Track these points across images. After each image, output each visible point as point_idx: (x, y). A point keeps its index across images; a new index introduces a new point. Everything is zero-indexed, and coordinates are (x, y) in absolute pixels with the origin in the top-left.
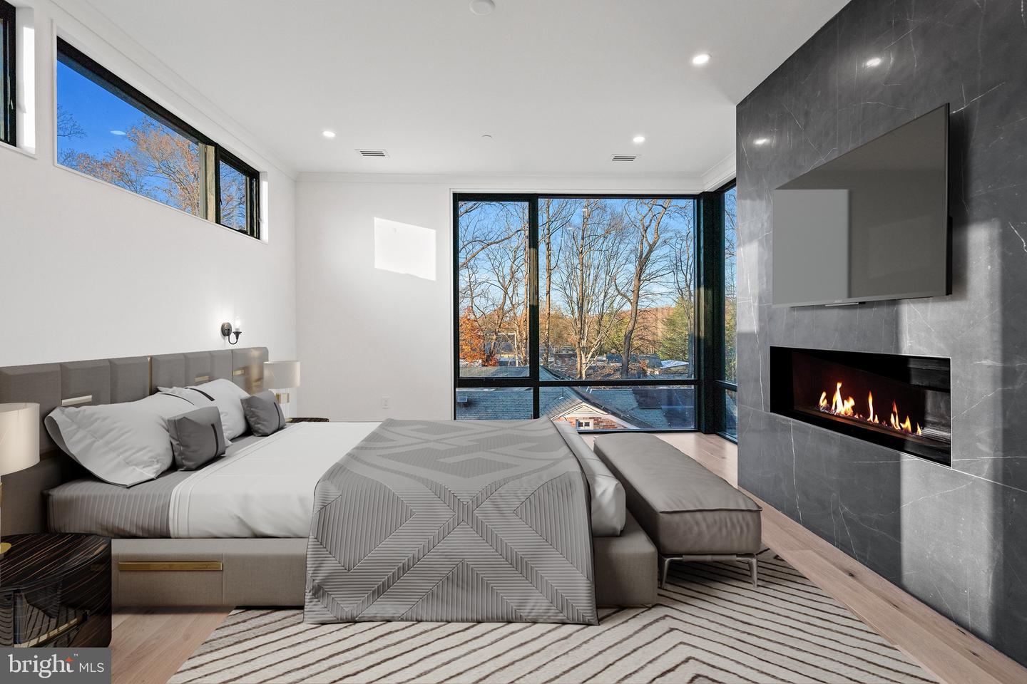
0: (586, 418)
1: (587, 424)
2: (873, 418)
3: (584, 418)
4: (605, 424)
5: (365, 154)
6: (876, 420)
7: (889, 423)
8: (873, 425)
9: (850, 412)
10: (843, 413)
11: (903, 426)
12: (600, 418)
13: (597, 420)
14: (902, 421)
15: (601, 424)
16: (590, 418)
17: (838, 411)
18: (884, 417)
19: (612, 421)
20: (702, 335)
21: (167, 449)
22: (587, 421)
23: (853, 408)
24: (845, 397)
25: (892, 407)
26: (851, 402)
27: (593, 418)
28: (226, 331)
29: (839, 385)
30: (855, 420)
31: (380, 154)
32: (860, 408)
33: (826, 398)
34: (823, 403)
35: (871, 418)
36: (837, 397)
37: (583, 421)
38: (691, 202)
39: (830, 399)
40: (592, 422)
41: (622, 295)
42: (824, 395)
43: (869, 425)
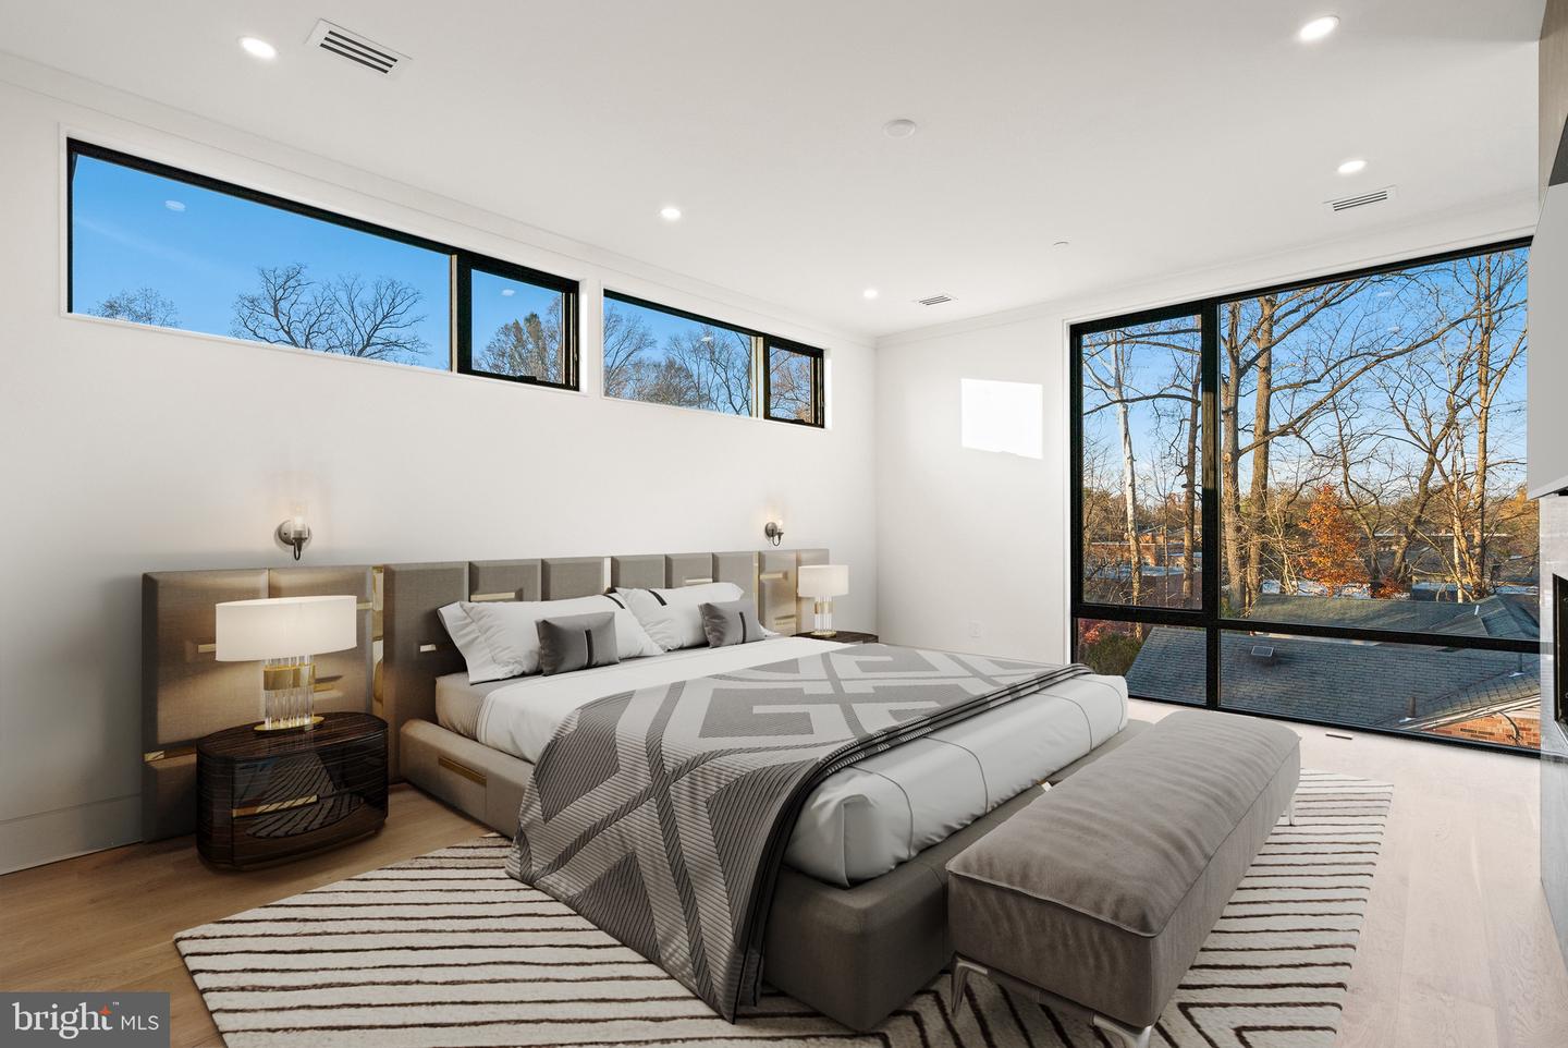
5: (928, 302)
21: (531, 652)
28: (772, 532)
31: (943, 299)
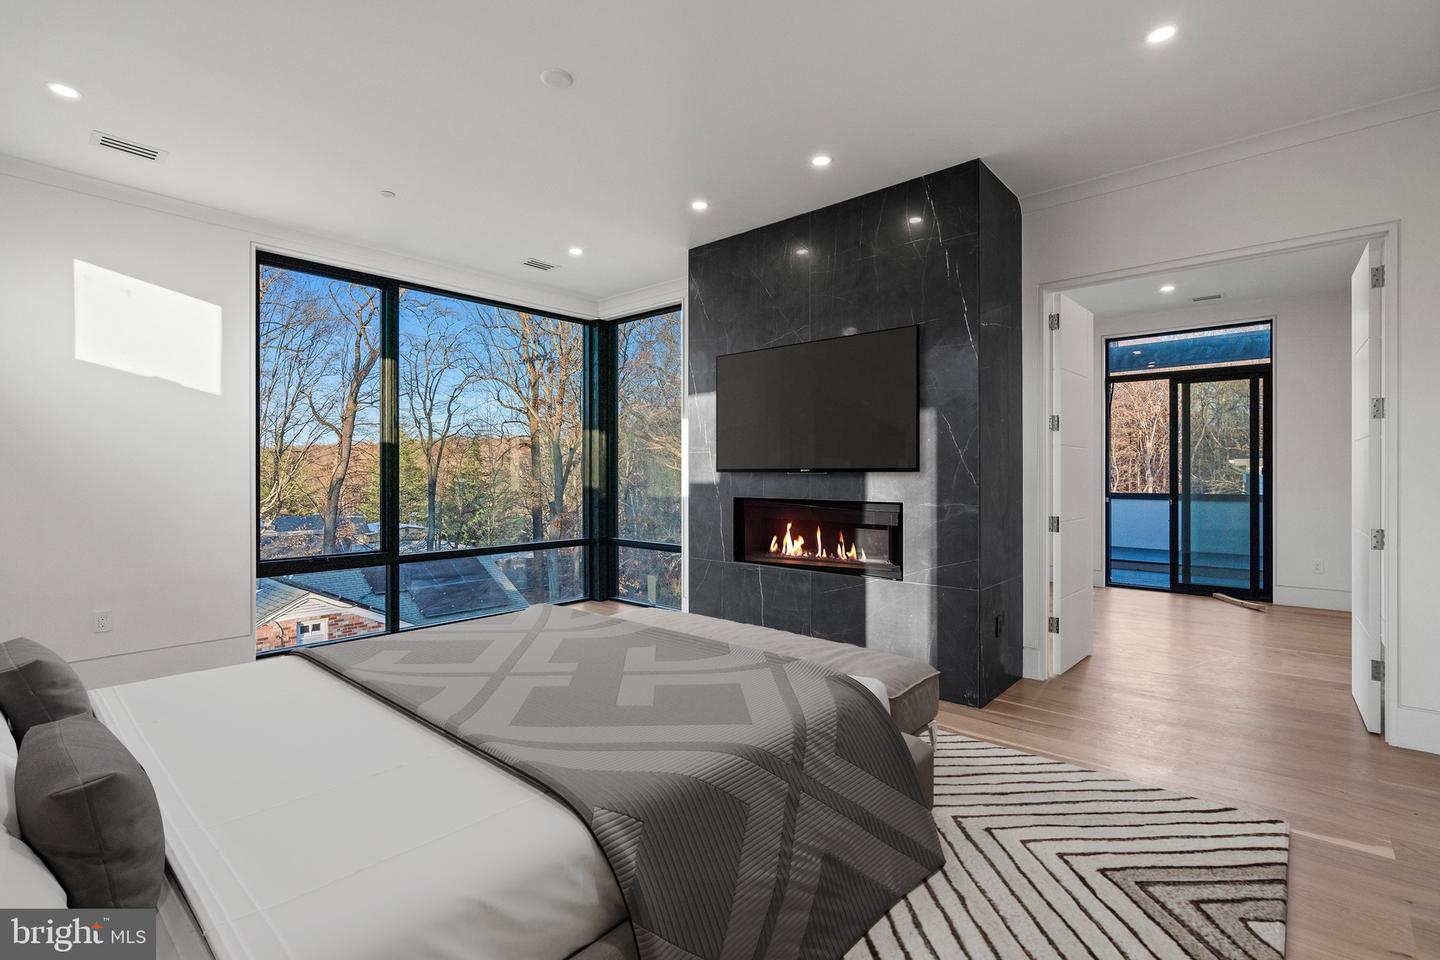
0: (316, 618)
1: (316, 627)
2: (821, 554)
3: (311, 619)
4: (347, 623)
6: (825, 555)
7: (836, 555)
8: (821, 561)
9: (800, 553)
10: (793, 554)
11: (849, 554)
12: (340, 614)
13: (334, 619)
14: (848, 549)
15: (340, 623)
16: (323, 617)
17: (788, 554)
18: (831, 548)
19: (359, 617)
20: (596, 485)
22: (316, 622)
23: (802, 546)
24: (794, 538)
25: (839, 538)
26: (801, 541)
27: (328, 616)
29: (789, 526)
30: (804, 559)
32: (810, 545)
33: (777, 541)
34: (774, 547)
35: (819, 554)
36: (788, 538)
37: (310, 624)
38: (580, 326)
39: (780, 543)
40: (324, 624)
41: (319, 419)
42: (775, 538)
43: (818, 561)
